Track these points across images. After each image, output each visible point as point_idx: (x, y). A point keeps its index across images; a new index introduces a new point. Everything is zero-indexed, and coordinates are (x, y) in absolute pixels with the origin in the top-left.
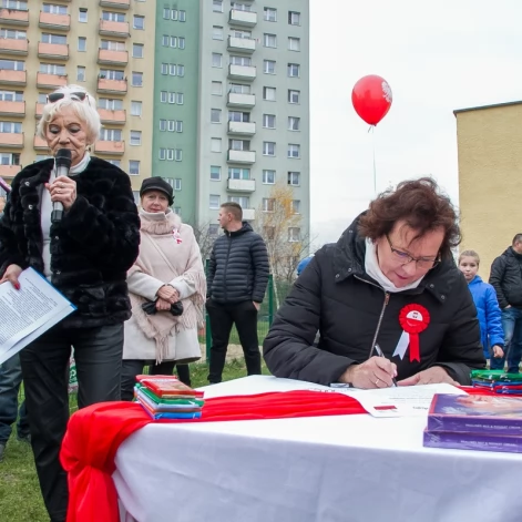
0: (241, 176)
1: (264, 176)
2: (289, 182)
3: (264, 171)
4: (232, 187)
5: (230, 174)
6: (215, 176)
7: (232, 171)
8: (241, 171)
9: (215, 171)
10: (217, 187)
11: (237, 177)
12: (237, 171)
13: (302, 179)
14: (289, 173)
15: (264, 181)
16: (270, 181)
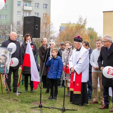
0: (28, 5)
1: (35, 5)
2: (44, 7)
3: (35, 3)
4: (25, 9)
5: (24, 4)
6: (19, 5)
7: (25, 3)
8: (28, 3)
9: (19, 3)
10: (20, 9)
11: (26, 5)
12: (26, 3)
13: (48, 6)
14: (44, 4)
15: (35, 7)
16: (37, 7)
